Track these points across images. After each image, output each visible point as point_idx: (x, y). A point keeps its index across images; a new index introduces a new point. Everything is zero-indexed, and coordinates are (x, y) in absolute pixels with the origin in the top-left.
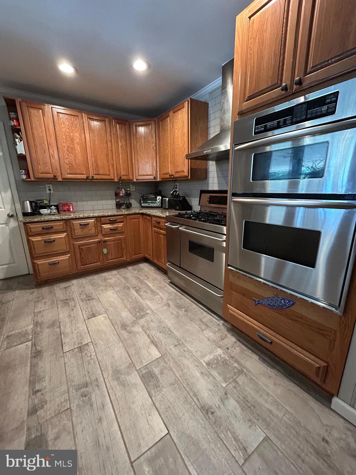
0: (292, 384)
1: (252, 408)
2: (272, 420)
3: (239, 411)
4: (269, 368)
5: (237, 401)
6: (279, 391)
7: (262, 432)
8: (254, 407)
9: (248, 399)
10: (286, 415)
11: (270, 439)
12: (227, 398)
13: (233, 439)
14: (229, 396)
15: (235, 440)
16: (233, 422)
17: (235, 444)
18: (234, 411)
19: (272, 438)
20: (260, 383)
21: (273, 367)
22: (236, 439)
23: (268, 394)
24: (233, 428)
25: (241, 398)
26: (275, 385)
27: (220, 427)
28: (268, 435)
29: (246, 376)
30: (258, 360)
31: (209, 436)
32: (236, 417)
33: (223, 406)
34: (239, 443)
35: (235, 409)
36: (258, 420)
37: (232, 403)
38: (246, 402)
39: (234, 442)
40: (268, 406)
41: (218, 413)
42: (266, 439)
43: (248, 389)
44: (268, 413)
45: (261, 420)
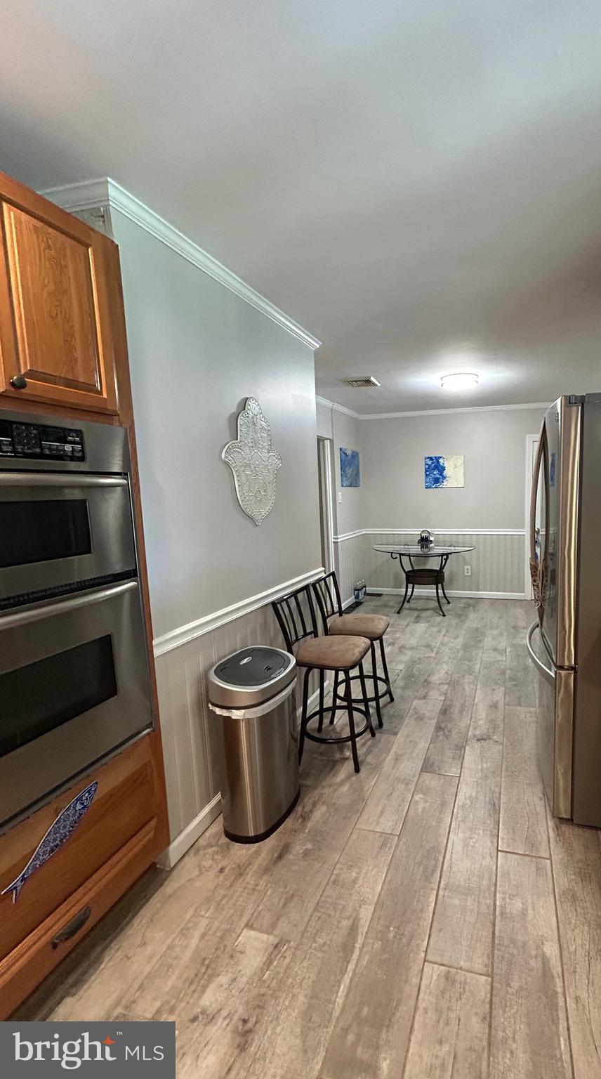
0: (136, 922)
1: (207, 962)
2: (218, 928)
3: (223, 979)
4: (102, 966)
5: (203, 992)
6: (159, 935)
7: (242, 934)
8: (204, 959)
9: (192, 975)
10: (203, 913)
11: (249, 921)
12: (203, 1012)
13: (272, 968)
14: (199, 1010)
15: (271, 963)
16: (245, 979)
17: (276, 962)
18: (224, 987)
19: (245, 920)
20: (147, 970)
21: (98, 960)
22: (269, 963)
23: (171, 947)
24: (255, 974)
25: (193, 988)
26: (145, 944)
27: (263, 995)
28: (242, 925)
29: (134, 1002)
30: (77, 997)
31: (287, 1003)
32: (235, 979)
33: (222, 1012)
34: (273, 956)
35: (221, 986)
36: (225, 946)
37: (210, 998)
38: (200, 975)
39: (275, 963)
40: (194, 942)
41: (241, 1011)
42: (249, 926)
43: (170, 983)
44: (207, 938)
45: (225, 942)
